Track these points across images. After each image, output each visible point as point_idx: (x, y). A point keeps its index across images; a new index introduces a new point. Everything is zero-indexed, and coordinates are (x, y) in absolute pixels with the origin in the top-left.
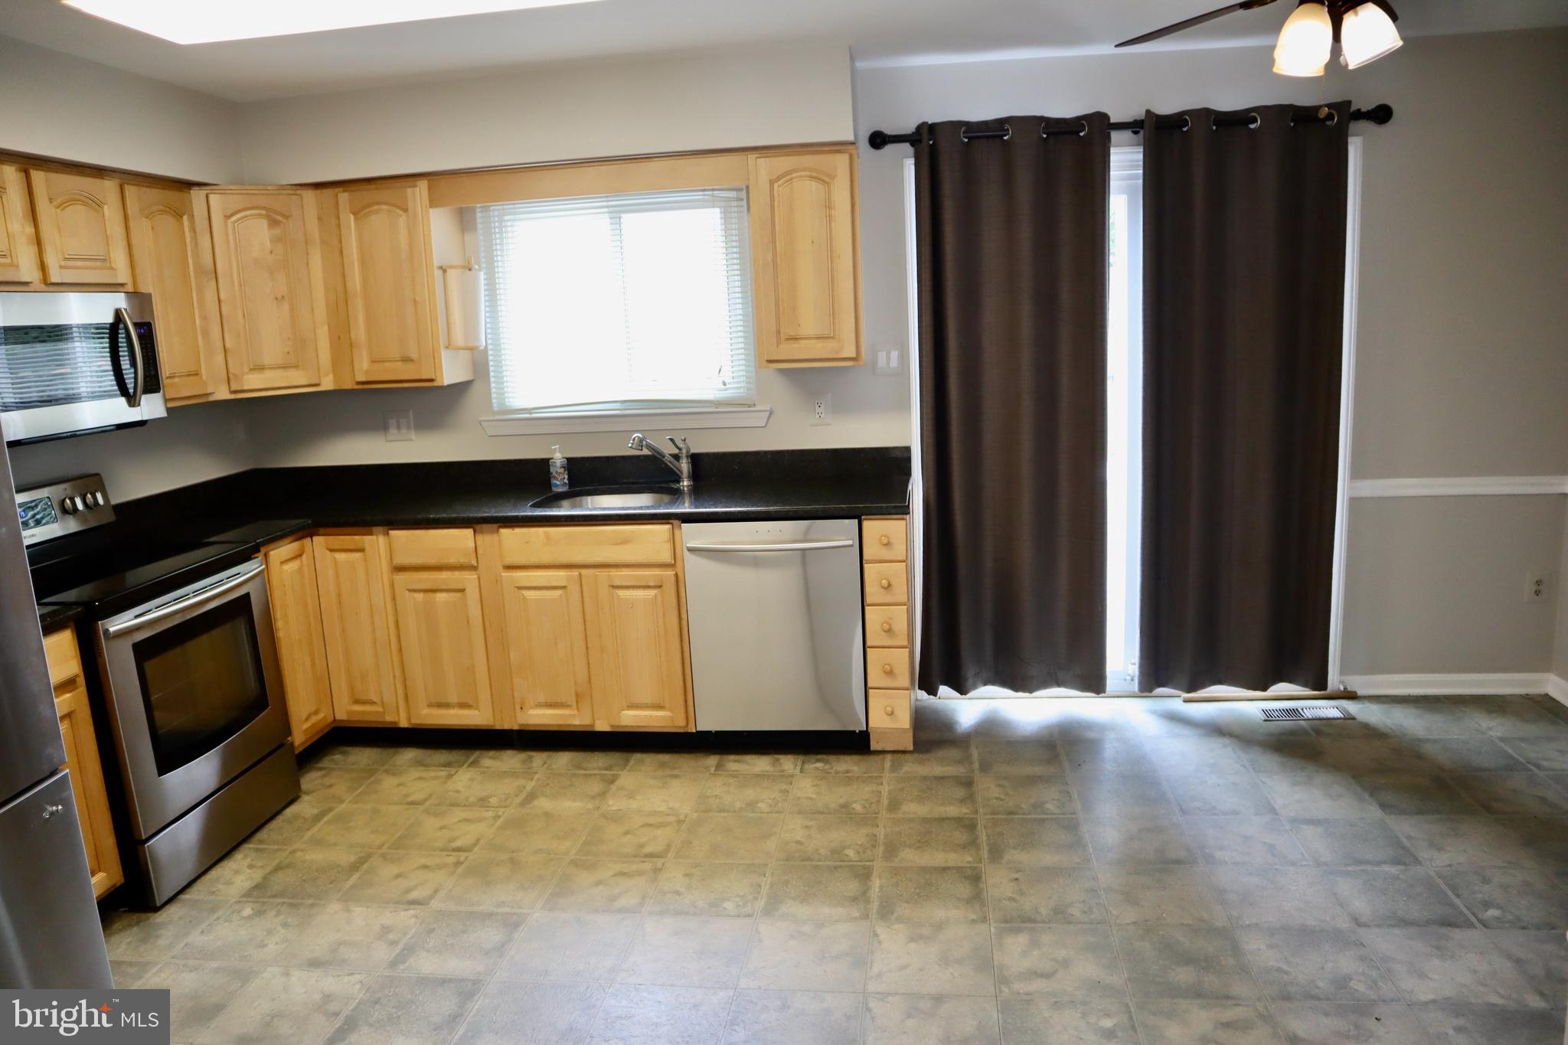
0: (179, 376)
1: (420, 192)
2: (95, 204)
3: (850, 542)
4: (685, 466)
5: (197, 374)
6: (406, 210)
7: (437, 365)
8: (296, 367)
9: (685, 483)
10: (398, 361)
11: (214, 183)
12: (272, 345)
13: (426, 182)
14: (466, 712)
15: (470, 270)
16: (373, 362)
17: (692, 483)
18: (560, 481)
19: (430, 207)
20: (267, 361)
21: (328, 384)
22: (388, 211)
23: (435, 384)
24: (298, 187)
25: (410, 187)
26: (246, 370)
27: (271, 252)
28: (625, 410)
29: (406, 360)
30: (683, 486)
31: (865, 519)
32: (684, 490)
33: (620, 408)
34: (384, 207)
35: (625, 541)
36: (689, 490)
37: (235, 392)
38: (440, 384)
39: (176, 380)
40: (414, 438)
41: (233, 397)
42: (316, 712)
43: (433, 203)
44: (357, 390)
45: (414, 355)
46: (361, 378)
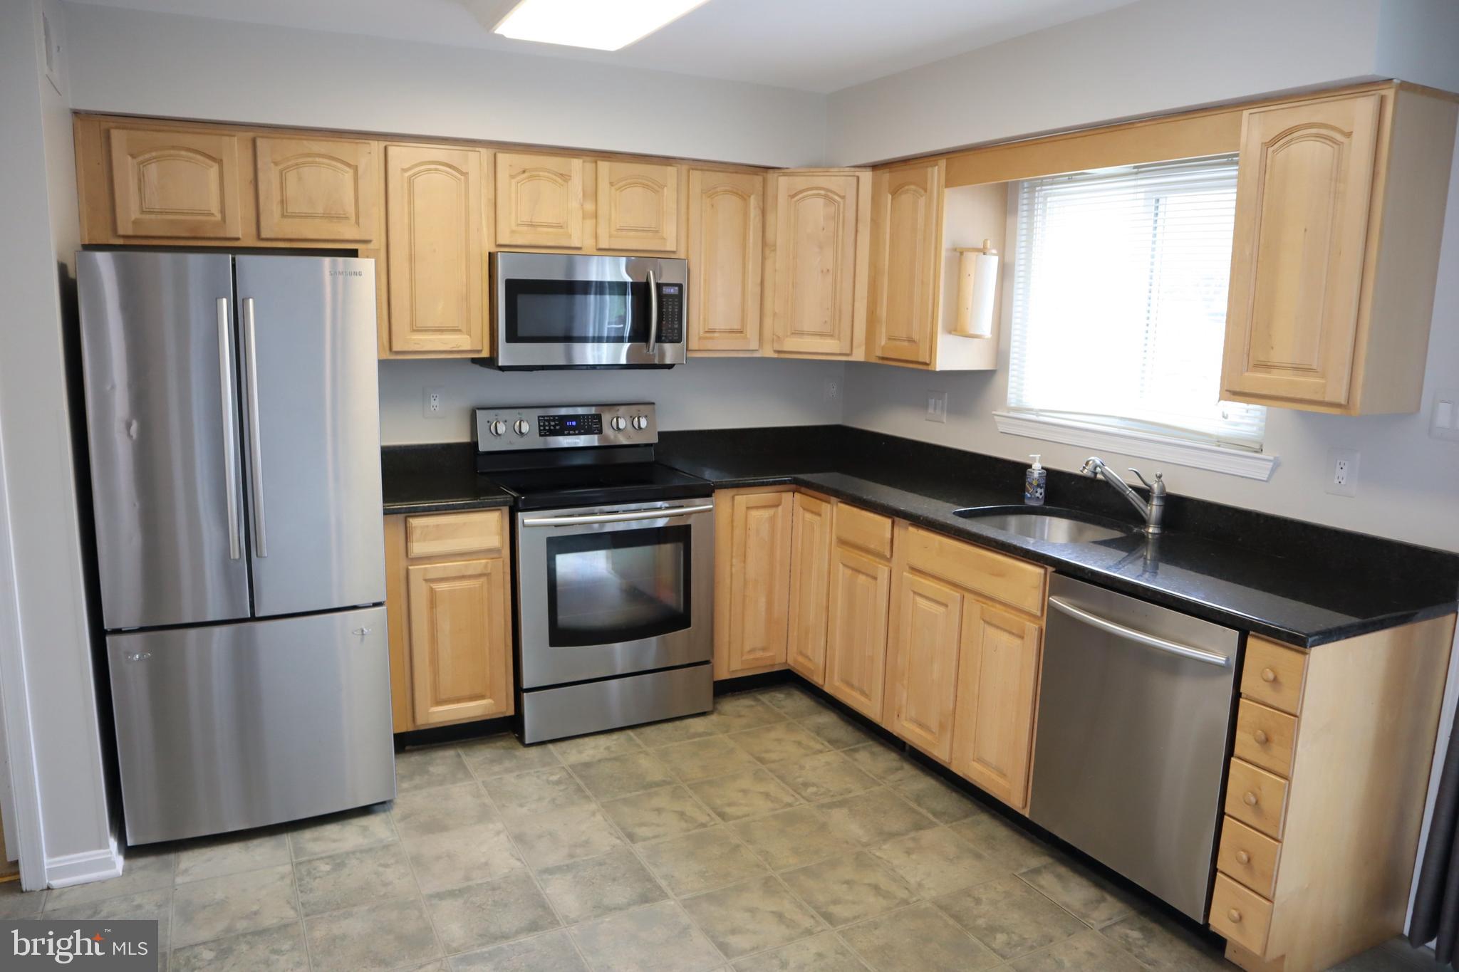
0: (720, 332)
1: (936, 173)
2: (655, 188)
3: (1221, 660)
4: (1153, 510)
5: (741, 332)
6: (926, 191)
7: (932, 350)
8: (831, 336)
9: (1151, 530)
10: (904, 340)
11: (785, 166)
12: (813, 312)
13: (945, 161)
14: (863, 699)
15: (984, 254)
16: (889, 339)
17: (1160, 532)
18: (1035, 495)
19: (947, 186)
20: (806, 328)
21: (859, 355)
22: (915, 191)
23: (930, 368)
24: (857, 169)
25: (931, 166)
26: (789, 334)
27: (823, 229)
28: (1124, 428)
29: (911, 340)
30: (1148, 533)
31: (1254, 636)
32: (1148, 538)
33: (1119, 425)
34: (913, 187)
35: (1000, 573)
36: (1153, 539)
37: (779, 352)
38: (933, 369)
39: (716, 335)
40: (945, 421)
41: (776, 356)
42: (764, 649)
43: (950, 183)
44: (880, 364)
45: (916, 337)
46: (879, 353)
